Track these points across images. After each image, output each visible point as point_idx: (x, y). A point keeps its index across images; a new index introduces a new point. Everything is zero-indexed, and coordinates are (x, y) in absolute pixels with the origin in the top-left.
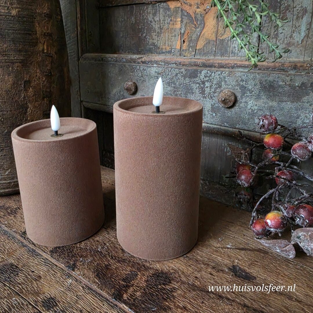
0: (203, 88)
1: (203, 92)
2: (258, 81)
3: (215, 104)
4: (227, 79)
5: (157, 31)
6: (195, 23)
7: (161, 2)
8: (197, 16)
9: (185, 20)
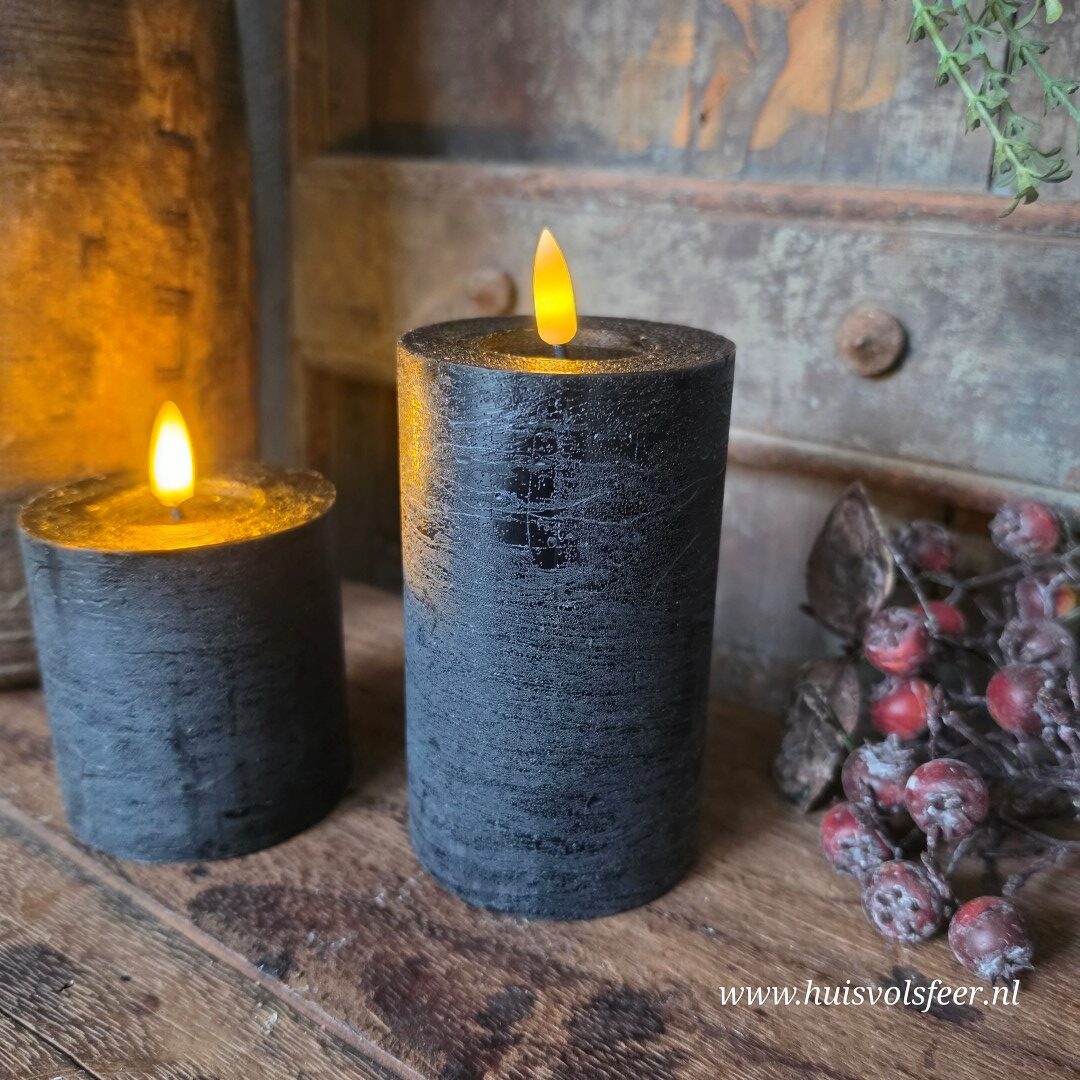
0: (778, 297)
1: (775, 315)
2: (997, 278)
3: (819, 361)
4: (875, 263)
5: (598, 76)
6: (752, 46)
8: (762, 20)
9: (713, 33)
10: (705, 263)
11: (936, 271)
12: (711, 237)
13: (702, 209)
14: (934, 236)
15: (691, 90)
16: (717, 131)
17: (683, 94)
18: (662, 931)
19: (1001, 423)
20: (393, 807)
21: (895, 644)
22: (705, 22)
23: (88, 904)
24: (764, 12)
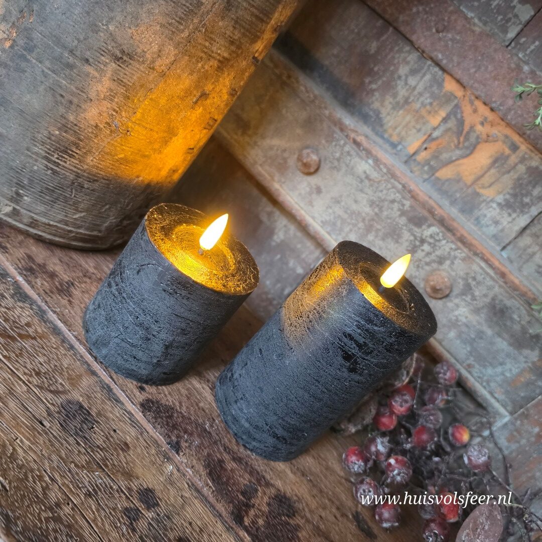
0: (417, 247)
2: (491, 294)
3: (416, 277)
4: (457, 262)
5: (398, 99)
6: (462, 139)
7: (437, 64)
8: (472, 134)
9: (451, 124)
10: (400, 216)
11: (474, 279)
12: (409, 209)
13: (413, 197)
14: (482, 268)
15: (430, 136)
16: (428, 157)
17: (425, 134)
18: (295, 474)
19: (459, 336)
20: (208, 381)
21: (401, 406)
22: (452, 117)
23: (95, 386)
24: (475, 132)
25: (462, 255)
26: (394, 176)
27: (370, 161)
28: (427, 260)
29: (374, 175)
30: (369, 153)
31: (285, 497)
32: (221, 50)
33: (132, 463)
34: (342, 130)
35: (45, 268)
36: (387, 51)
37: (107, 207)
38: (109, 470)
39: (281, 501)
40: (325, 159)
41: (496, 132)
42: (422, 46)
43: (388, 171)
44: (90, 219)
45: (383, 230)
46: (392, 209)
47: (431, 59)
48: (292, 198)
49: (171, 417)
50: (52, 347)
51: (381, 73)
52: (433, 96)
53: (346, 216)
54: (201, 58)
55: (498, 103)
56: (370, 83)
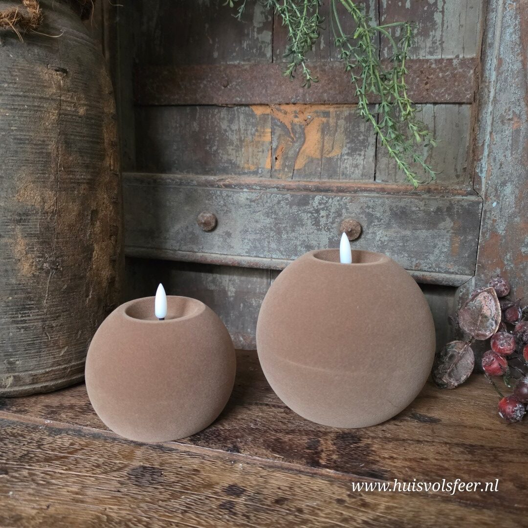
0: (317, 217)
1: (317, 223)
2: (387, 208)
3: (333, 237)
4: (349, 206)
5: (235, 144)
6: (292, 135)
7: (241, 105)
8: (295, 127)
9: (278, 131)
10: (291, 207)
11: (368, 207)
12: (292, 199)
13: (288, 190)
15: (271, 149)
16: (282, 163)
17: (268, 151)
19: (393, 252)
22: (275, 127)
23: (148, 451)
24: (296, 125)
25: (348, 199)
26: (266, 187)
27: (245, 190)
28: (330, 220)
29: (254, 196)
30: (240, 186)
31: (344, 433)
32: (82, 175)
33: (207, 478)
34: (212, 186)
35: (63, 406)
36: (206, 121)
37: (80, 332)
38: (191, 490)
39: (343, 438)
40: (217, 212)
41: (309, 114)
42: (224, 102)
43: (260, 187)
44: (73, 349)
45: (288, 225)
46: (282, 207)
47: (235, 104)
48: (215, 253)
49: (219, 435)
50: (99, 447)
51: (213, 137)
52: (254, 125)
53: (258, 236)
54: (74, 187)
55: (294, 97)
56: (211, 148)
